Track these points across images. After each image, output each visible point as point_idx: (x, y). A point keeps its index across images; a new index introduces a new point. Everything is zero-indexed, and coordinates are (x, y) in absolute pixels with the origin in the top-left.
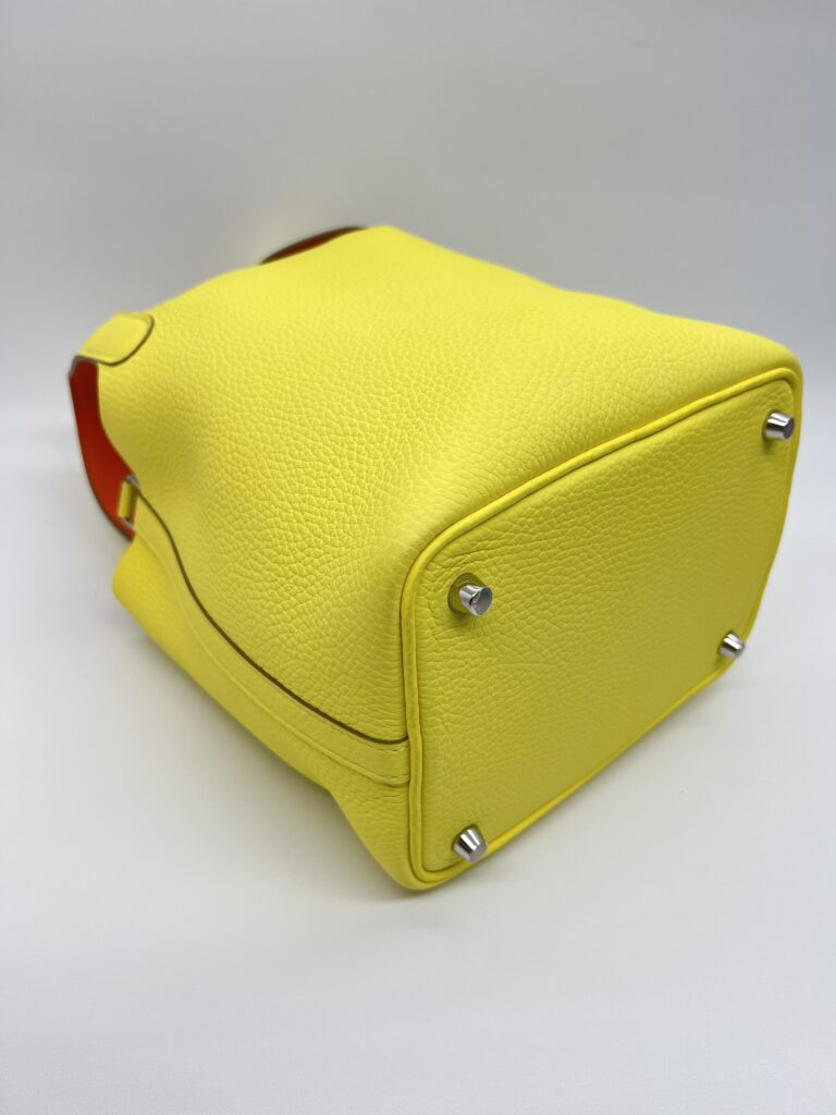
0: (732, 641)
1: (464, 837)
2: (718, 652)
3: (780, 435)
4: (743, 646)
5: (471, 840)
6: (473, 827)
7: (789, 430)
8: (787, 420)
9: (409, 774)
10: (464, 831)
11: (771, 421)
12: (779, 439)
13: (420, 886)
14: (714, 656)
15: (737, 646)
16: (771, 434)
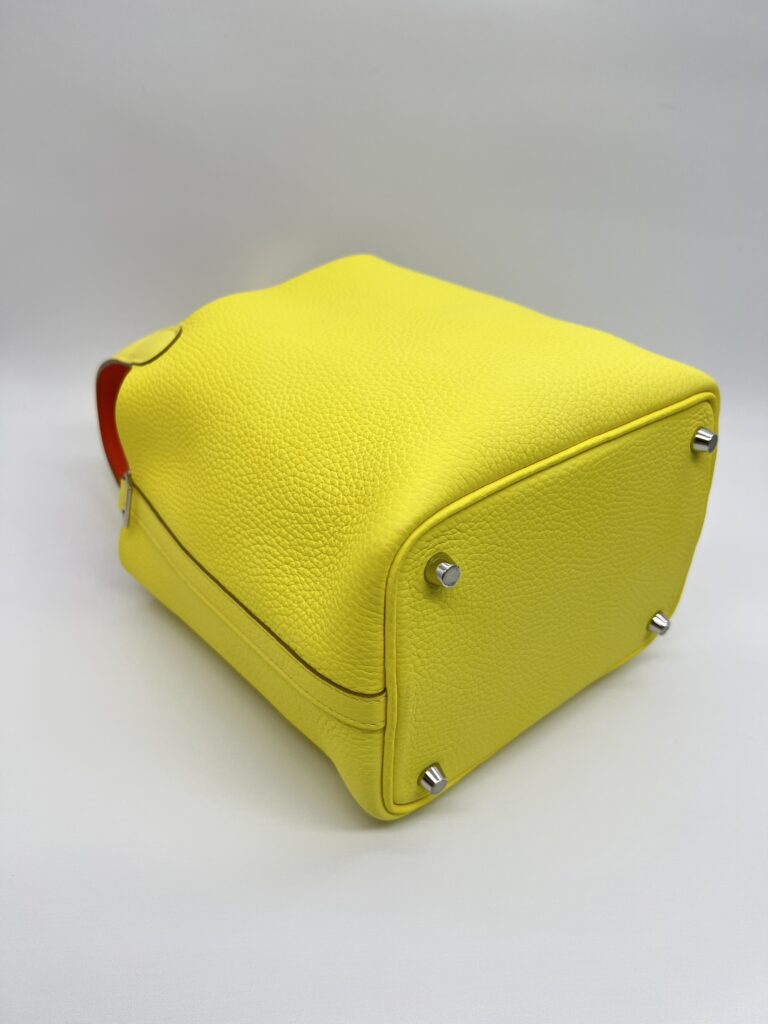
0: (659, 620)
1: (428, 773)
2: (648, 628)
3: (705, 448)
4: (669, 624)
5: (434, 776)
6: (436, 765)
7: (712, 444)
8: (711, 436)
9: (386, 721)
10: (428, 768)
11: (698, 436)
12: (703, 452)
13: (389, 817)
14: (644, 631)
15: (664, 625)
16: (698, 447)
